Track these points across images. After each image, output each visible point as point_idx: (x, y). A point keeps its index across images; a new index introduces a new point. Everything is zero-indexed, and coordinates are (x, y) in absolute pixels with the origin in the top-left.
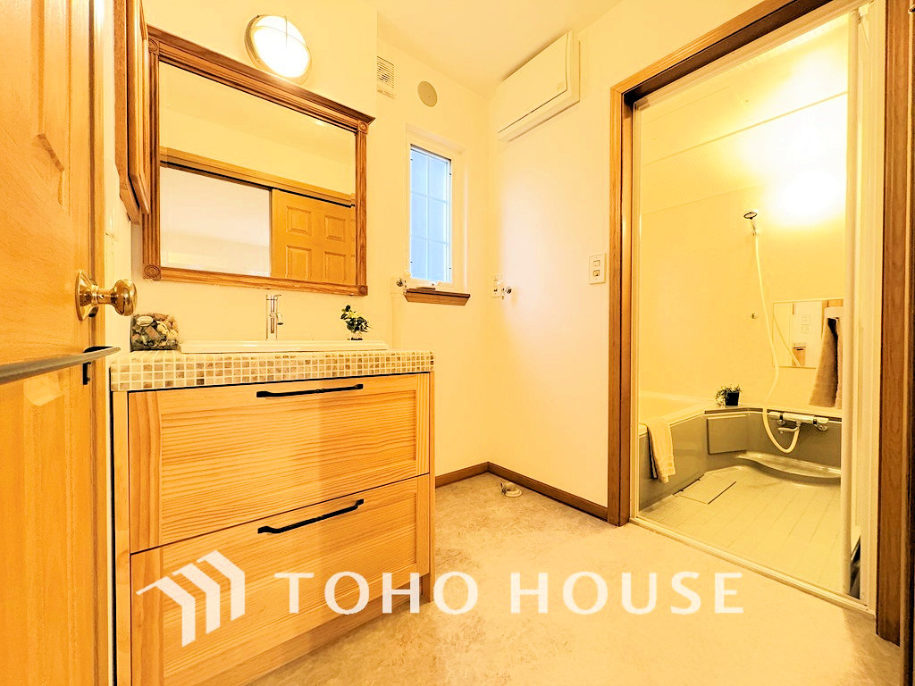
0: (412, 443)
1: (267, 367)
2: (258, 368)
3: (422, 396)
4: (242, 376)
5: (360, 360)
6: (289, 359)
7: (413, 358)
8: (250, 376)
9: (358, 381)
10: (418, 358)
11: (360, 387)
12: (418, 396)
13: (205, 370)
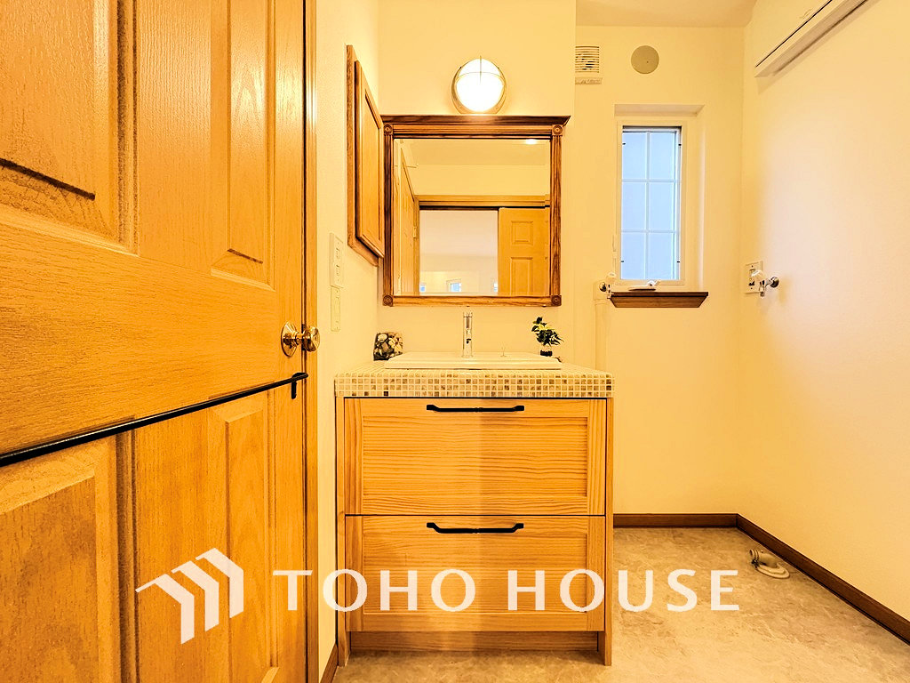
0: (583, 476)
1: (434, 385)
2: (427, 385)
3: (596, 425)
4: (415, 391)
5: (520, 381)
6: (452, 378)
7: (584, 381)
8: (421, 391)
9: (519, 403)
10: (590, 382)
11: (521, 408)
12: (590, 424)
13: (389, 384)
